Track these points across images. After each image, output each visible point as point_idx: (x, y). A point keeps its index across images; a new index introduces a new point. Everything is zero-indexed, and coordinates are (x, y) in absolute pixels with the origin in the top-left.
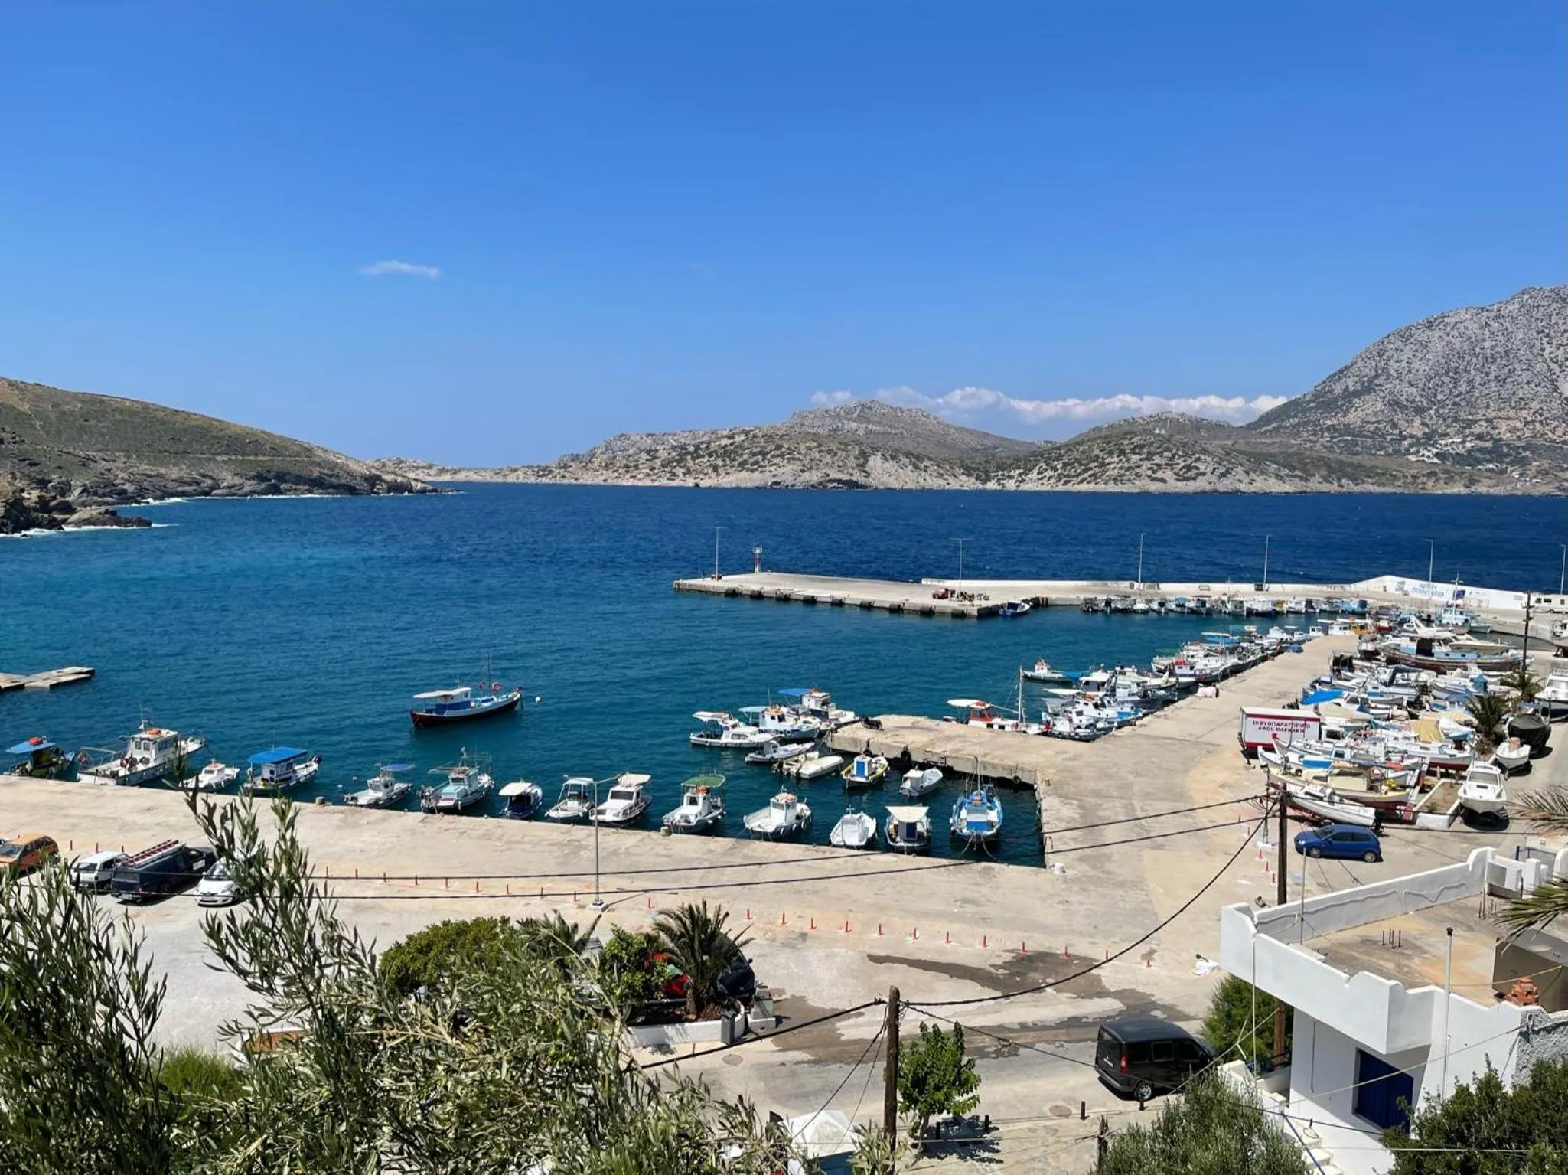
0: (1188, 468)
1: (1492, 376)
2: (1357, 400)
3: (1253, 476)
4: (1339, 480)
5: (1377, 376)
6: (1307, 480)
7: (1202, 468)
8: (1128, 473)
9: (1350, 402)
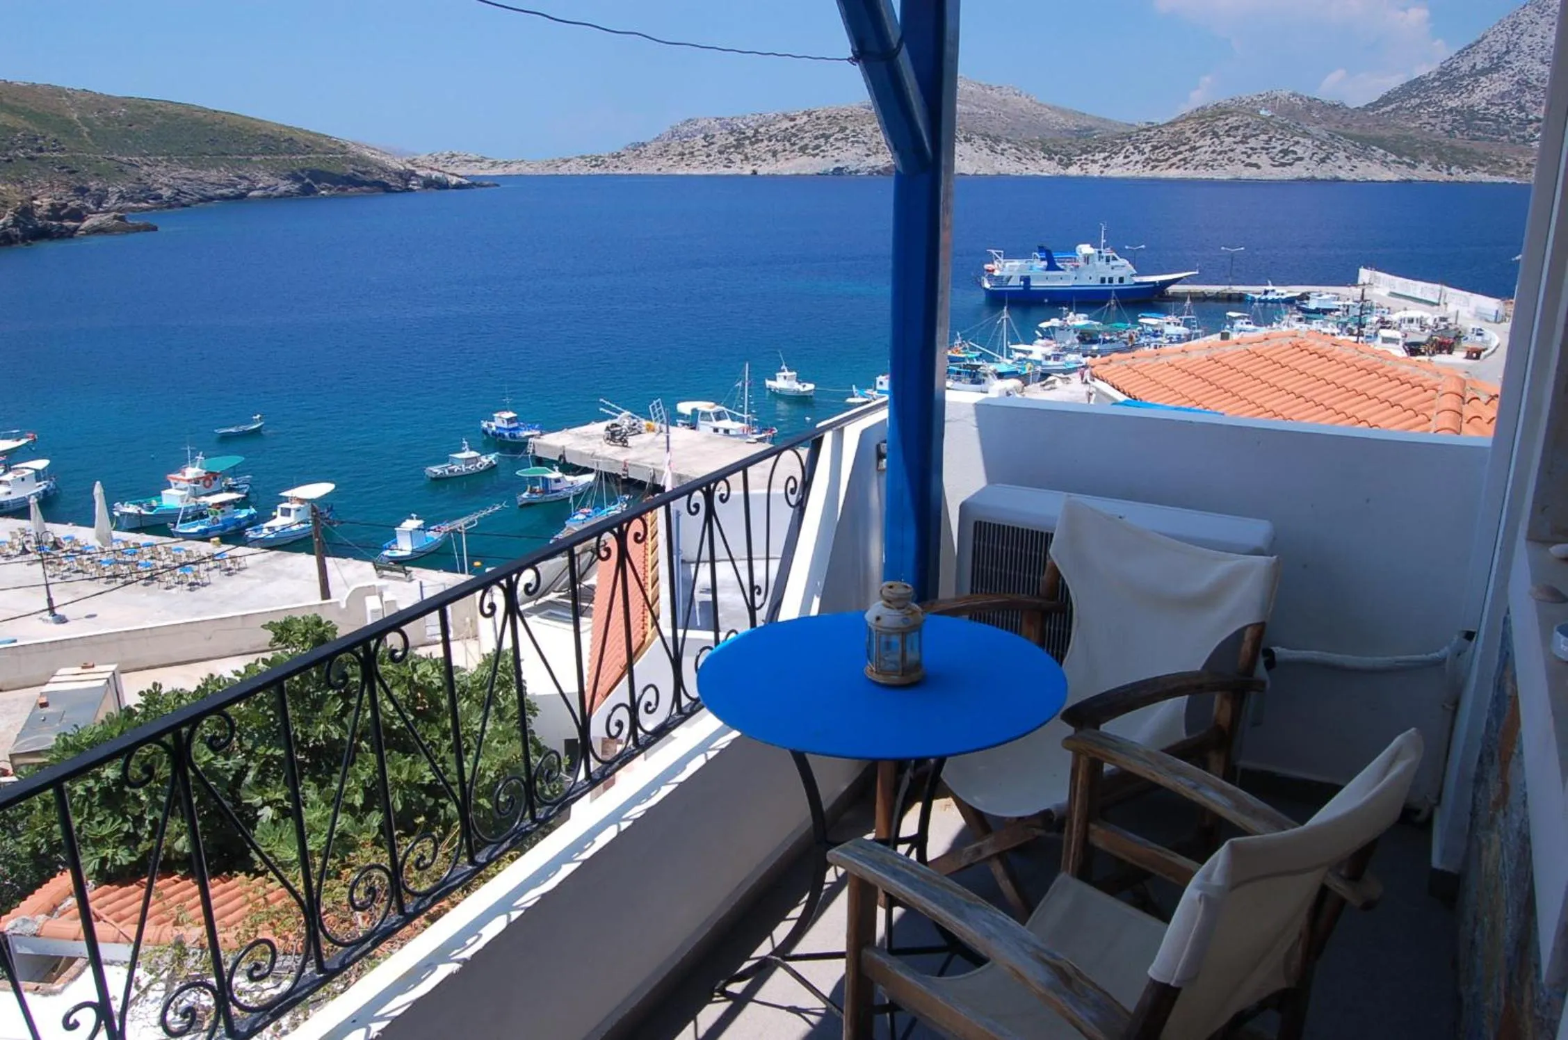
0: (1285, 152)
2: (1483, 79)
3: (1355, 161)
4: (1449, 168)
5: (1508, 52)
6: (1414, 167)
7: (1300, 151)
8: (1219, 157)
9: (1476, 81)
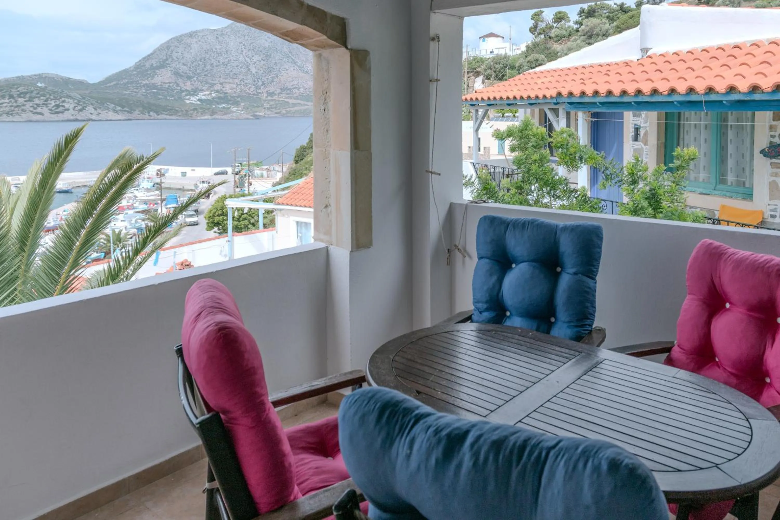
0: (58, 106)
1: (221, 63)
2: (157, 71)
3: (99, 111)
4: (149, 113)
5: (167, 59)
6: (131, 113)
7: (67, 106)
8: (17, 109)
9: (155, 72)
